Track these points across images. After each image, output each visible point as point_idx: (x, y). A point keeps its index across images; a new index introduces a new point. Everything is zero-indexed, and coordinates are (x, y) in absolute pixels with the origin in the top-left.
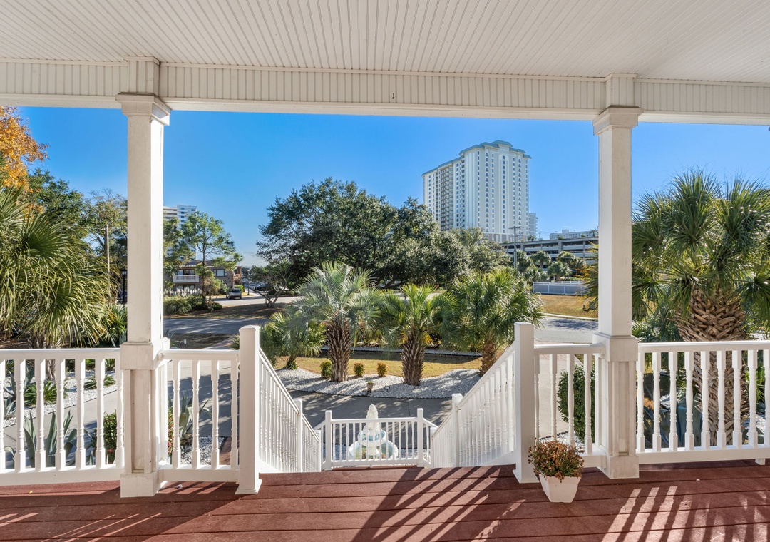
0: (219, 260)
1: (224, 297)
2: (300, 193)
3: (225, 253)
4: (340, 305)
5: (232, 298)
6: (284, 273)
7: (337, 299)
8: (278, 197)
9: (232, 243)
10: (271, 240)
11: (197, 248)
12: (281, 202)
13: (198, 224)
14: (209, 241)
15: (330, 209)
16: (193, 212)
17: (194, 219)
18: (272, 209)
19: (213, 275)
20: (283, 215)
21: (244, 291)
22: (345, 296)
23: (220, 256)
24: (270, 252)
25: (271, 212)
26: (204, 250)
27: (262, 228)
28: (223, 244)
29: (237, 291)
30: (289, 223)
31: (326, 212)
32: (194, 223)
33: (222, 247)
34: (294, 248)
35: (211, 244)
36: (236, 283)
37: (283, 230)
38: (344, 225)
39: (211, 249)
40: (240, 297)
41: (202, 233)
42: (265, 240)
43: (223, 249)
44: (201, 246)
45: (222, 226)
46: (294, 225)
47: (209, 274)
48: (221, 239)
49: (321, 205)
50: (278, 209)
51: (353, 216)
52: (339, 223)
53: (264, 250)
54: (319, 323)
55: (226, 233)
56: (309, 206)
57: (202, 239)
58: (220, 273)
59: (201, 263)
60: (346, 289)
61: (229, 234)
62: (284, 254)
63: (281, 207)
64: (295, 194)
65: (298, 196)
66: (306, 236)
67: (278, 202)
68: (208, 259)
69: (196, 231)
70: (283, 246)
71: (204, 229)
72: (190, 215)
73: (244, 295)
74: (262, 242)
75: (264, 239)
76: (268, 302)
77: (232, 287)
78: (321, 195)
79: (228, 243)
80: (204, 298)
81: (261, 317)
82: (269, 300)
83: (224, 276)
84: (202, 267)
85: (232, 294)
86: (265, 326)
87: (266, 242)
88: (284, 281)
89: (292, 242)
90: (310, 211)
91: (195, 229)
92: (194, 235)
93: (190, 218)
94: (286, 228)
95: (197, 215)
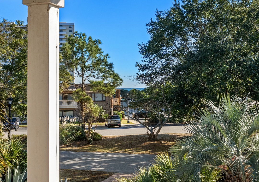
0: (98, 84)
1: (103, 124)
2: (183, 4)
3: (103, 76)
4: (238, 150)
5: (111, 126)
6: (167, 99)
7: (235, 141)
8: (159, 10)
9: (111, 65)
10: (152, 61)
11: (76, 72)
12: (162, 16)
13: (76, 45)
14: (87, 64)
15: (219, 21)
16: (71, 34)
17: (72, 40)
18: (152, 24)
19: (92, 101)
20: (164, 31)
21: (123, 117)
22: (244, 138)
23: (99, 80)
24: (150, 75)
25: (150, 27)
26: (83, 74)
27: (141, 47)
28: (101, 67)
29: (116, 118)
30: (172, 40)
31: (213, 24)
32: (72, 44)
33: (100, 70)
34: (177, 70)
35: (89, 67)
36: (116, 108)
37: (165, 48)
38: (236, 39)
39: (89, 72)
40: (119, 126)
41: (80, 55)
42: (145, 61)
43: (102, 72)
44: (79, 69)
45: (100, 46)
46: (178, 41)
47: (87, 100)
48: (100, 61)
49: (207, 16)
50: (159, 24)
51: (248, 27)
52: (230, 37)
53: (145, 72)
54: (213, 169)
55: (104, 54)
56: (194, 19)
57: (80, 61)
58: (99, 97)
59: (80, 89)
60: (244, 128)
61: (107, 55)
62: (167, 77)
63: (163, 22)
64: (176, 5)
65: (180, 7)
66: (191, 55)
67: (158, 16)
68: (86, 82)
69: (74, 53)
70: (165, 67)
71: (82, 51)
72: (68, 36)
73: (123, 122)
74: (142, 63)
75: (145, 59)
76: (150, 133)
77: (110, 114)
78: (207, 5)
79: (107, 65)
80: (83, 127)
81: (147, 152)
82: (151, 131)
83: (103, 101)
84: (81, 93)
85: (111, 122)
86: (150, 169)
87: (146, 63)
88: (168, 109)
89: (175, 62)
90: (195, 23)
91: (73, 52)
92: (72, 57)
93: (69, 40)
94: (167, 45)
95: (75, 36)
